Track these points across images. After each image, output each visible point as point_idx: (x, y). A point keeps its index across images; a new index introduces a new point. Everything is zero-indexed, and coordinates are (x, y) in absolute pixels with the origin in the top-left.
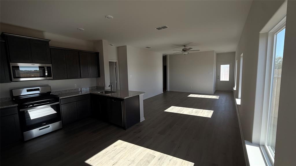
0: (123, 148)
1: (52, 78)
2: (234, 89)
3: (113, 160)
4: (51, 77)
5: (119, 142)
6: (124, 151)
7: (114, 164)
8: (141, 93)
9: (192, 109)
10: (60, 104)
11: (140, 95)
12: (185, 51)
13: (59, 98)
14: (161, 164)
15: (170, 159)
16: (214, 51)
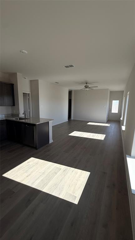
2: (121, 119)
3: (27, 173)
6: (36, 166)
7: (28, 176)
8: (51, 120)
12: (87, 87)
14: (65, 174)
15: (72, 170)
16: (108, 89)
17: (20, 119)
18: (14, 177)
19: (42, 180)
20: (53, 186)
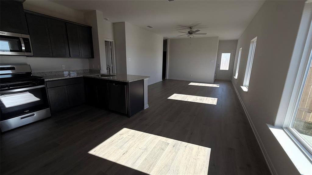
0: (131, 137)
1: (31, 54)
2: (235, 78)
3: (122, 149)
4: (31, 52)
5: (125, 130)
6: (133, 139)
7: (124, 154)
8: (146, 77)
9: (196, 97)
10: (46, 88)
11: (145, 80)
12: (191, 33)
13: (44, 80)
14: (176, 151)
15: (185, 146)
16: (218, 37)
17: (102, 75)
18: (105, 154)
19: (146, 159)
20: (164, 168)
